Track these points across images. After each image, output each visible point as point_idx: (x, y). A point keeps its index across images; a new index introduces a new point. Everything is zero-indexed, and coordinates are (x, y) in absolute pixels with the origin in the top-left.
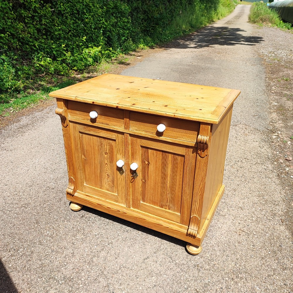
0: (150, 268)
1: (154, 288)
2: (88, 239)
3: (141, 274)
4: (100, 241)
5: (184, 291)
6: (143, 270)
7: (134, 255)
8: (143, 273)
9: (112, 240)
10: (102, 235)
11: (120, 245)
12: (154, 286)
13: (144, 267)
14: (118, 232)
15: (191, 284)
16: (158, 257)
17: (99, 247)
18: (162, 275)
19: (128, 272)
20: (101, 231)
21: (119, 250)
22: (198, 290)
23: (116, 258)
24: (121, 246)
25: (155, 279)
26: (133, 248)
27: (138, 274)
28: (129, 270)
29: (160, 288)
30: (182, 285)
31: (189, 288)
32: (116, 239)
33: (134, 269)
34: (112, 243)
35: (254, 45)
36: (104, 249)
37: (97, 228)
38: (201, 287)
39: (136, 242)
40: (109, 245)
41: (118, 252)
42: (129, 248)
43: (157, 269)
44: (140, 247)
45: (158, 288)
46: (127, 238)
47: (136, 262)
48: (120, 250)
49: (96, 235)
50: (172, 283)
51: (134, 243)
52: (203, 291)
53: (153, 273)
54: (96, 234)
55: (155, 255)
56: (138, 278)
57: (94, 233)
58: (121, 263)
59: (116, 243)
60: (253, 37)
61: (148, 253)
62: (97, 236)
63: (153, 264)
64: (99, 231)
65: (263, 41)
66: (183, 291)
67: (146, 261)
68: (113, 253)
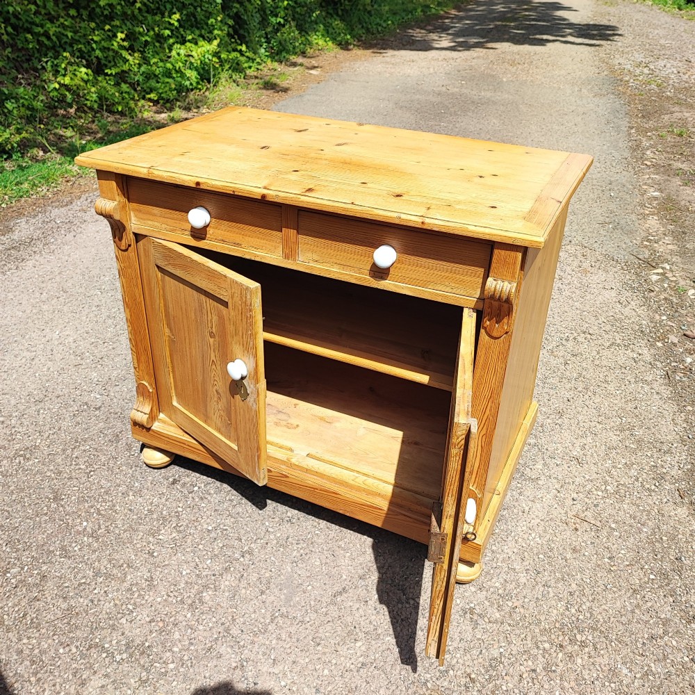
0: (349, 619)
1: (362, 670)
2: (189, 541)
3: (327, 634)
4: (221, 548)
5: (437, 679)
6: (330, 624)
7: (308, 584)
8: (332, 632)
9: (252, 545)
10: (226, 530)
11: (272, 558)
12: (360, 665)
13: (336, 614)
14: (267, 524)
15: (455, 660)
16: (370, 590)
17: (217, 564)
18: (381, 637)
19: (293, 629)
20: (223, 521)
21: (271, 571)
22: (473, 676)
23: (262, 593)
24: (274, 559)
25: (363, 648)
26: (304, 565)
27: (320, 635)
28: (296, 623)
29: (376, 672)
30: (432, 663)
31: (451, 672)
32: (262, 541)
33: (308, 620)
34: (250, 552)
35: (598, 45)
36: (232, 569)
37: (213, 514)
38: (481, 669)
39: (313, 550)
40: (243, 556)
41: (267, 575)
42: (295, 564)
43: (367, 621)
44: (324, 562)
45: (371, 670)
46: (290, 539)
47: (312, 603)
48: (273, 570)
49: (209, 531)
50: (407, 656)
51: (308, 552)
52: (487, 677)
53: (357, 630)
54: (210, 528)
55: (362, 584)
56: (319, 644)
57: (205, 526)
58: (275, 604)
59: (263, 552)
60: (595, 26)
61: (344, 577)
62: (213, 535)
63: (358, 606)
64: (218, 521)
66: (434, 679)
67: (338, 600)
68: (254, 578)
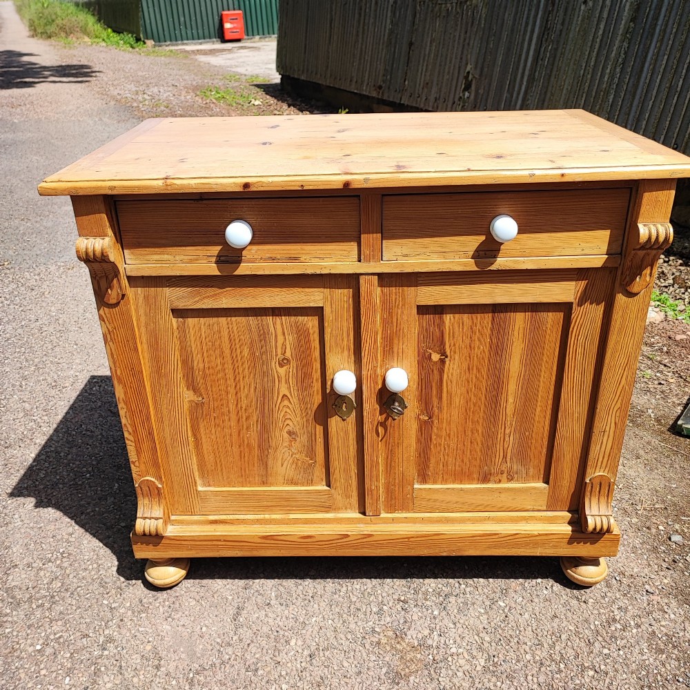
0: (265, 629)
1: (314, 661)
2: (23, 676)
3: (257, 656)
4: (71, 657)
5: (379, 620)
6: (252, 645)
7: (199, 627)
8: (260, 650)
9: (107, 632)
10: (60, 637)
11: (140, 629)
12: (308, 659)
13: (249, 633)
14: (105, 602)
15: (380, 597)
16: (263, 593)
17: (80, 675)
18: (307, 623)
19: (220, 676)
20: (49, 631)
21: (149, 642)
22: (402, 598)
23: (158, 667)
24: (143, 629)
25: (300, 643)
26: (180, 613)
27: (251, 661)
28: (218, 668)
29: (327, 653)
30: (366, 612)
31: (385, 607)
32: (114, 621)
33: (228, 657)
34: (110, 640)
35: (87, 81)
36: (103, 669)
37: (29, 631)
38: (404, 589)
39: (178, 594)
40: (104, 649)
41: (149, 647)
42: (170, 619)
43: (284, 619)
44: (198, 598)
45: (321, 654)
46: (144, 601)
47: (219, 640)
48: (150, 639)
49: (39, 651)
50: (341, 622)
51: (174, 599)
52: (413, 592)
53: (281, 632)
54: (38, 647)
55: (252, 592)
56: (256, 670)
57: (31, 649)
58: (181, 668)
59: (124, 631)
61: (230, 598)
62: (49, 651)
63: (264, 613)
64: (43, 634)
65: (101, 73)
66: (377, 622)
67: (241, 620)
68: (136, 659)
